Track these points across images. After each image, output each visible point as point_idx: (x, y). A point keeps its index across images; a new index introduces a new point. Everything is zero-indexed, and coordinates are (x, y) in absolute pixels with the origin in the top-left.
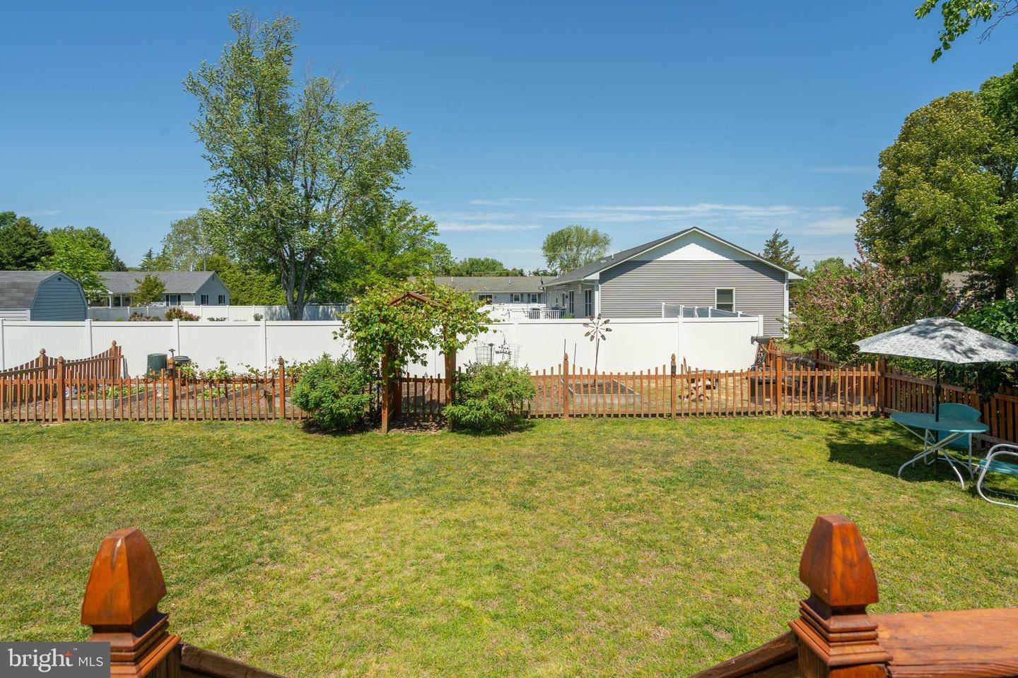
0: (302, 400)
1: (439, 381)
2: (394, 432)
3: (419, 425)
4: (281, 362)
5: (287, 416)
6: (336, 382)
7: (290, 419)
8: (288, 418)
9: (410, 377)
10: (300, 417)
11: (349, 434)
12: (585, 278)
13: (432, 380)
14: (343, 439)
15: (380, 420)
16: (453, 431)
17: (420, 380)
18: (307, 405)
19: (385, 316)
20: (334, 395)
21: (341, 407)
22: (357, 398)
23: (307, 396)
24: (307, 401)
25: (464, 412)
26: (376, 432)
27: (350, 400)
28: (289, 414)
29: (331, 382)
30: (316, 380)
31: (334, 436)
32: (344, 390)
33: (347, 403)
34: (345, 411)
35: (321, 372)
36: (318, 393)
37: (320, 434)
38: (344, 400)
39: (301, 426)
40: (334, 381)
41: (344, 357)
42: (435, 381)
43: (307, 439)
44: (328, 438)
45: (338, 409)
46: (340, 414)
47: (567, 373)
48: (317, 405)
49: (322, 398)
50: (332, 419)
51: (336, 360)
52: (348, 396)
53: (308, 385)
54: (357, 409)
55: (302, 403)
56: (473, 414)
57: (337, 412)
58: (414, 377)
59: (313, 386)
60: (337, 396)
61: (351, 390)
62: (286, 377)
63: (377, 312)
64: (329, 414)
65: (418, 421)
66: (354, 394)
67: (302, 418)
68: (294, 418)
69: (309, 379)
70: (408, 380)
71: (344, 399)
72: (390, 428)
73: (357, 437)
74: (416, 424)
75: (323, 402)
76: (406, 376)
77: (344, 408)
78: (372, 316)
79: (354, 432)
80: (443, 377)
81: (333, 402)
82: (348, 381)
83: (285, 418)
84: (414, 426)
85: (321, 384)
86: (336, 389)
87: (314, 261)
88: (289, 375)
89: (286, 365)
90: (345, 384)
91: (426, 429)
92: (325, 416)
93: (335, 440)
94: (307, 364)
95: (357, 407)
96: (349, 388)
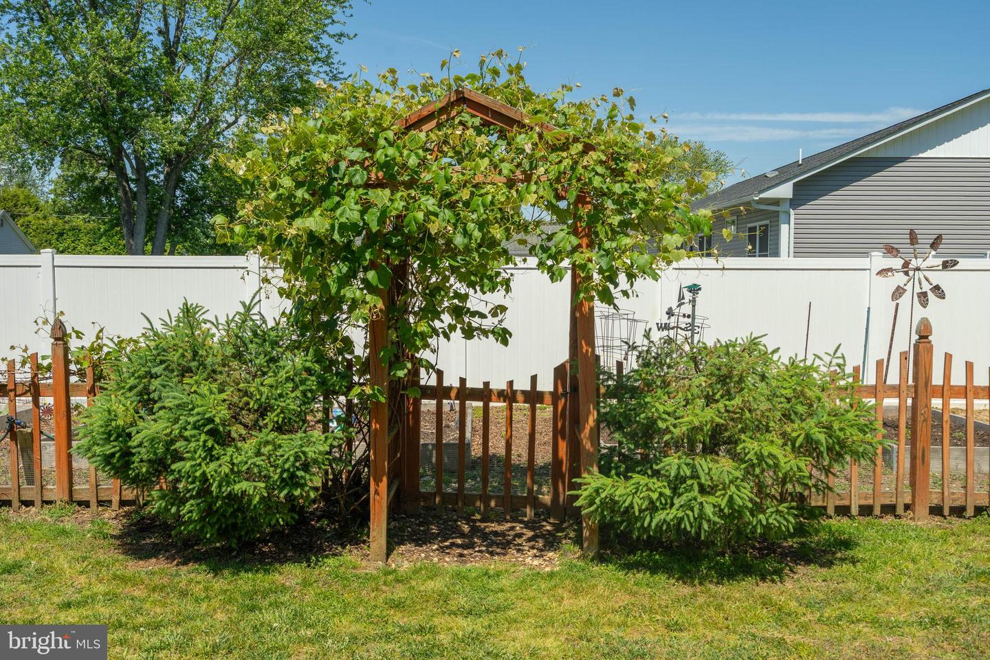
0: (108, 449)
1: (533, 397)
2: (407, 559)
3: (475, 530)
4: (60, 335)
5: (77, 497)
6: (221, 391)
7: (86, 504)
8: (80, 503)
9: (446, 383)
10: (115, 499)
11: (265, 562)
12: (762, 196)
13: (514, 393)
14: (247, 581)
15: (363, 518)
16: (601, 559)
17: (476, 394)
18: (127, 465)
19: (387, 165)
20: (213, 433)
21: (236, 473)
22: (289, 445)
23: (124, 435)
24: (127, 454)
25: (655, 496)
26: (350, 556)
27: (265, 450)
28: (83, 489)
29: (204, 389)
30: (156, 383)
31: (216, 571)
32: (249, 419)
33: (258, 461)
34: (253, 489)
35: (174, 357)
36: (161, 425)
37: (171, 558)
38: (246, 451)
39: (115, 527)
40: (214, 387)
41: (248, 309)
42: (520, 397)
43: (123, 580)
44: (194, 576)
45: (226, 480)
46: (231, 497)
47: (928, 379)
48: (160, 465)
49: (173, 442)
50: (208, 512)
51: (222, 320)
52: (262, 436)
53: (131, 401)
54: (292, 480)
55: (108, 459)
56: (688, 506)
57: (226, 490)
58: (456, 384)
59: (147, 402)
60: (221, 437)
61: (272, 417)
62: (73, 379)
63: (356, 154)
64: (198, 495)
65: (468, 520)
66: (279, 429)
67: (123, 503)
68: (100, 503)
69: (132, 382)
70: (440, 392)
71: (249, 446)
72: (394, 539)
73: (291, 574)
74: (466, 528)
75: (178, 457)
76: (433, 382)
77: (249, 476)
78: (343, 165)
79: (280, 558)
80: (546, 384)
81: (211, 456)
82: (262, 389)
83: (71, 500)
84: (462, 535)
85: (172, 398)
86: (223, 413)
87: (183, 181)
88: (81, 374)
89: (74, 344)
90: (251, 396)
91: (506, 545)
92: (183, 501)
93: (219, 584)
94: (136, 342)
95: (293, 476)
96: (263, 410)
